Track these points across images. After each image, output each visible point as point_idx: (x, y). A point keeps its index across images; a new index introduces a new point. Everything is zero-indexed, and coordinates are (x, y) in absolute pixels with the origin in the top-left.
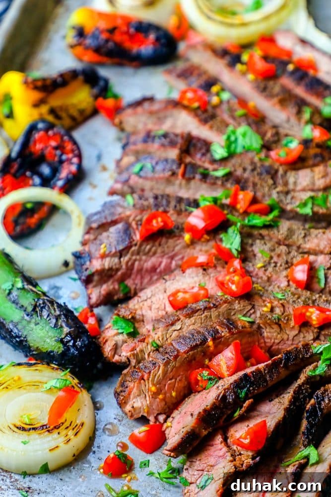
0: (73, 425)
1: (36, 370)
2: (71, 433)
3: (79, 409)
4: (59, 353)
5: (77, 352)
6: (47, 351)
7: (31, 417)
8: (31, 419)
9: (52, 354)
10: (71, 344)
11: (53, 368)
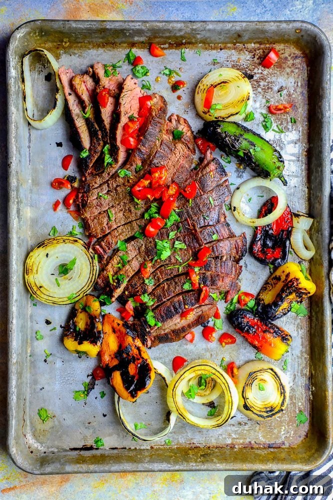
8: (222, 89)
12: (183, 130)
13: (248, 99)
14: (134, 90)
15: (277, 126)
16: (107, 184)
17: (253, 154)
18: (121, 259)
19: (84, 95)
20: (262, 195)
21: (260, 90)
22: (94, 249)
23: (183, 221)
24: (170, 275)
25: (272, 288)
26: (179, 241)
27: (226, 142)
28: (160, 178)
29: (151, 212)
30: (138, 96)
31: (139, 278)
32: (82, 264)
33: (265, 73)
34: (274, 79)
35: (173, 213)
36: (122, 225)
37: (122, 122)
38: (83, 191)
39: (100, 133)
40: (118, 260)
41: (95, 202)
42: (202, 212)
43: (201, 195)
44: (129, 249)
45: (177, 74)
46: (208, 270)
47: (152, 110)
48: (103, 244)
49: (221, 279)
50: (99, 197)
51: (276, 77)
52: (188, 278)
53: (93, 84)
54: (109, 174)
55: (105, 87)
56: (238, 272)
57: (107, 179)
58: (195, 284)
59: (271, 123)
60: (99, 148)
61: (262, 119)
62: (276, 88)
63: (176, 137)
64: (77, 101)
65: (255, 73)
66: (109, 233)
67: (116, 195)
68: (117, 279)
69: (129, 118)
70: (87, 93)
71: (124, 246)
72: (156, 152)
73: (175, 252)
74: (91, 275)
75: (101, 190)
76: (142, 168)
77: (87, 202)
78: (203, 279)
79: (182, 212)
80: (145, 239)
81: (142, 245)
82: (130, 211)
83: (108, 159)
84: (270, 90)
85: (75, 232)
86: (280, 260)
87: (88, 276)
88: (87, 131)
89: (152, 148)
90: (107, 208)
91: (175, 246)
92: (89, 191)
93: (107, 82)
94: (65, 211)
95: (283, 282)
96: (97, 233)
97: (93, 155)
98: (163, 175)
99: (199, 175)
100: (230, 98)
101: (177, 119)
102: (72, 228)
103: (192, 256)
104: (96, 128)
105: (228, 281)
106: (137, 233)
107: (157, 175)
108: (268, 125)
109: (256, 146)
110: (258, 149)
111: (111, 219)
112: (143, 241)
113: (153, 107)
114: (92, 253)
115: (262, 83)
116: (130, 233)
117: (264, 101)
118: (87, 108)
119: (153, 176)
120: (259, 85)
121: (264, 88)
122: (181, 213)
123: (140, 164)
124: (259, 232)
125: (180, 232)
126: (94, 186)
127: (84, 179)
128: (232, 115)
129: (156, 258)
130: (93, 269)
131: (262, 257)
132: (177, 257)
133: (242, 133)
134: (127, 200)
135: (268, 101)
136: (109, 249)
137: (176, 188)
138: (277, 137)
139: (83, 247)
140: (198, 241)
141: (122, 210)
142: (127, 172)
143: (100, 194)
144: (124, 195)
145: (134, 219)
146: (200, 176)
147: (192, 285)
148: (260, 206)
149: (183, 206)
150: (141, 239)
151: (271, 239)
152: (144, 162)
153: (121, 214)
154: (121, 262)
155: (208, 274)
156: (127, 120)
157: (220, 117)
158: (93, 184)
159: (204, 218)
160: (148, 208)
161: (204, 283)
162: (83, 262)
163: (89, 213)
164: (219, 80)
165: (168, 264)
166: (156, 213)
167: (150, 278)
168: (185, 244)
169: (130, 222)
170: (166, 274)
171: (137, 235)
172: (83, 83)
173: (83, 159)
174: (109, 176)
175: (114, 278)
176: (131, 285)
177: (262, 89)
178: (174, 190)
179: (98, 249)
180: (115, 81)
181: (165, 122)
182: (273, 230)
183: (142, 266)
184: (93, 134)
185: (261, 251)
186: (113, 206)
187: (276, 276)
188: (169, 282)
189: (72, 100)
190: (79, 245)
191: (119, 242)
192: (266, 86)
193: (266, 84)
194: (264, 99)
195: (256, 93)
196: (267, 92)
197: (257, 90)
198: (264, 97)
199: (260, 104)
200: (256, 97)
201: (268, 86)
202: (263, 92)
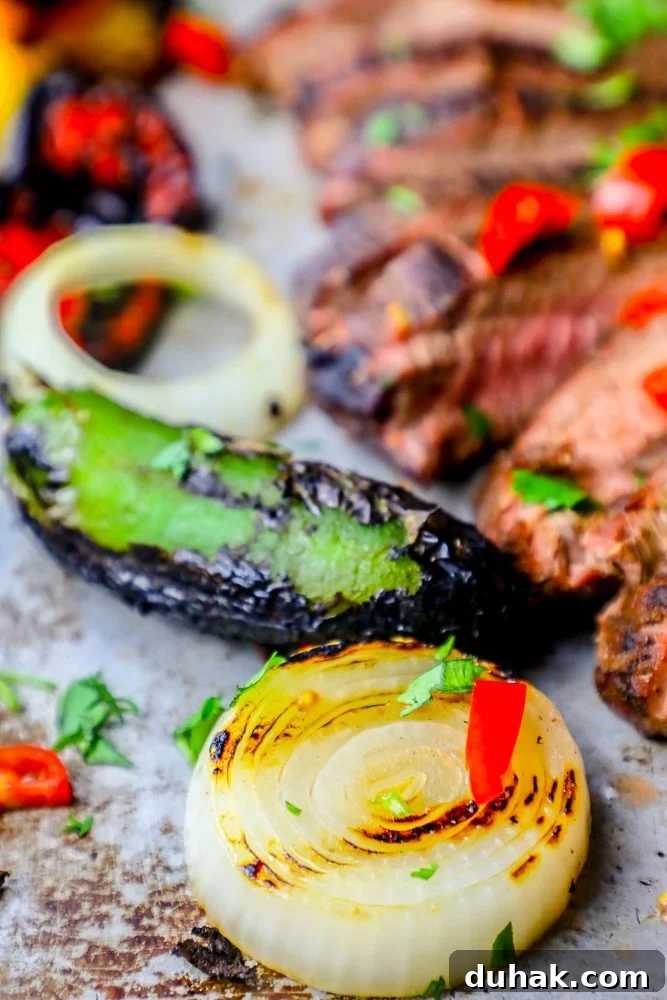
0: (544, 786)
1: (355, 662)
2: (552, 811)
3: (539, 738)
4: (413, 592)
5: (470, 574)
6: (372, 598)
7: (406, 796)
8: (408, 802)
9: (392, 601)
10: (444, 553)
11: (404, 647)
21: (134, 895)
34: (28, 962)
51: (13, 974)
62: (17, 909)
65: (162, 991)
84: (61, 896)
115: (116, 933)
117: (105, 833)
120: (135, 921)
121: (104, 908)
135: (80, 833)
164: (436, 854)
177: (115, 898)
192: (84, 919)
193: (88, 932)
194: (108, 847)
195: (159, 872)
196: (83, 882)
197: (152, 895)
198: (101, 856)
199: (136, 816)
200: (160, 849)
201: (76, 917)
202: (112, 883)
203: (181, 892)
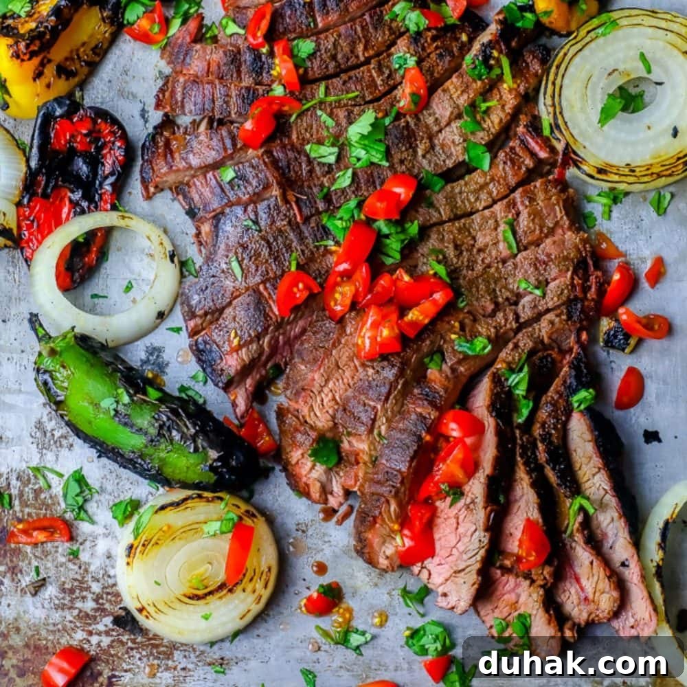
0: (258, 573)
3: (259, 549)
8: (202, 581)
12: (313, 467)
13: (131, 547)
14: (447, 575)
15: (50, 487)
16: (522, 320)
17: (121, 391)
18: (479, 123)
19: (587, 563)
20: (96, 300)
21: (96, 588)
22: (553, 150)
23: (312, 215)
24: (350, 78)
25: (78, 50)
26: (324, 164)
27: (195, 425)
28: (376, 326)
29: (402, 237)
30: (436, 560)
31: (432, 74)
32: (583, 109)
33: (80, 635)
34: (56, 616)
35: (340, 237)
36: (478, 211)
37: (482, 480)
38: (586, 303)
39: (542, 456)
40: (488, 122)
41: (554, 271)
42: (263, 238)
43: (263, 282)
44: (459, 148)
45: (326, 634)
46: (248, 89)
47: (397, 517)
48: (529, 162)
49: (214, 68)
50: (542, 284)
51: (51, 621)
52: (301, 71)
53: (563, 598)
54: (516, 346)
55: (528, 582)
56: (167, 94)
57: (520, 336)
58: (284, 53)
59: (65, 496)
60: (543, 414)
61: (92, 507)
62: (51, 591)
63: (331, 445)
64: (607, 545)
65: (107, 633)
66: (513, 190)
67: (494, 290)
68: (490, 68)
69: (462, 494)
70: (578, 570)
71: (472, 153)
72: (387, 399)
73: (337, 137)
74: (558, 82)
75: (535, 306)
76: (427, 360)
77: (575, 272)
78: (261, 68)
79: (316, 239)
80: (416, 171)
81: (424, 156)
82: (457, 247)
83: (519, 382)
84: (68, 586)
85: (604, 200)
86: (57, 114)
87: (566, 81)
88: (577, 466)
89: (399, 412)
90: (519, 256)
91: (336, 150)
92: (570, 303)
93: (522, 599)
94: (633, 258)
95: (49, 61)
96: (546, 191)
97: (561, 396)
98: (368, 334)
99: (269, 343)
100: (181, 552)
101: (330, 497)
102: (615, 214)
103: (290, 127)
104: (553, 469)
105: (196, 65)
106: (437, 188)
107: (386, 332)
108: (75, 489)
109: (113, 413)
110: (108, 403)
111: (507, 227)
112: (421, 167)
113: (396, 527)
114: (558, 139)
115: (89, 605)
116: (457, 190)
117: (84, 557)
118: (577, 525)
119: (397, 331)
120: (96, 600)
121: (84, 593)
122: (319, 235)
123: (433, 372)
124: (106, 197)
125: (322, 186)
126: (557, 316)
127: (584, 336)
128: (176, 505)
129: (387, 121)
130: (553, 97)
131: (103, 126)
132: (330, 122)
133: (150, 451)
134: (465, 277)
135: (74, 555)
136: (512, 149)
137: (332, 304)
138: (50, 456)
139: (582, 155)
140: (275, 163)
141: (480, 250)
142: (466, 350)
143: (538, 292)
144: (474, 289)
145: (446, 226)
146: (267, 339)
147: (291, 51)
148: (103, 271)
149: (312, 253)
150: (427, 171)
151: (78, 177)
152: (420, 377)
153: (481, 241)
154: (478, 117)
155: (247, 81)
156: (466, 488)
157: (208, 501)
158: (557, 320)
159: (256, 222)
160: (409, 249)
161: (260, 58)
162: (581, 118)
163: (568, 244)
164: (212, 606)
165: (355, 105)
166: (387, 236)
167: (402, 72)
168: (308, 156)
169: (457, 218)
170: (359, 81)
171: (439, 183)
172: (591, 596)
173: (586, 386)
174: (515, 341)
175: (497, 71)
176: (453, 56)
177: (88, 589)
178: (337, 296)
179: (541, 148)
180: (501, 604)
181: (362, 486)
182: (71, 201)
183: (423, 103)
184: (561, 454)
185: (104, 145)
186: (504, 261)
187: (67, 79)
188: (353, 61)
189: (621, 548)
190: (592, 162)
191: (486, 166)
192: (77, 598)
193: (79, 604)
194: (85, 563)
195: (106, 578)
196: (76, 580)
197: (103, 588)
198: (83, 567)
199: (96, 548)
200: (106, 566)
201: (74, 596)
202: (87, 581)
203: (114, 588)
